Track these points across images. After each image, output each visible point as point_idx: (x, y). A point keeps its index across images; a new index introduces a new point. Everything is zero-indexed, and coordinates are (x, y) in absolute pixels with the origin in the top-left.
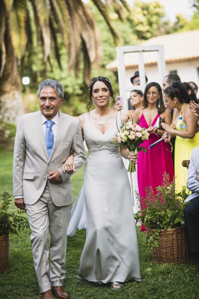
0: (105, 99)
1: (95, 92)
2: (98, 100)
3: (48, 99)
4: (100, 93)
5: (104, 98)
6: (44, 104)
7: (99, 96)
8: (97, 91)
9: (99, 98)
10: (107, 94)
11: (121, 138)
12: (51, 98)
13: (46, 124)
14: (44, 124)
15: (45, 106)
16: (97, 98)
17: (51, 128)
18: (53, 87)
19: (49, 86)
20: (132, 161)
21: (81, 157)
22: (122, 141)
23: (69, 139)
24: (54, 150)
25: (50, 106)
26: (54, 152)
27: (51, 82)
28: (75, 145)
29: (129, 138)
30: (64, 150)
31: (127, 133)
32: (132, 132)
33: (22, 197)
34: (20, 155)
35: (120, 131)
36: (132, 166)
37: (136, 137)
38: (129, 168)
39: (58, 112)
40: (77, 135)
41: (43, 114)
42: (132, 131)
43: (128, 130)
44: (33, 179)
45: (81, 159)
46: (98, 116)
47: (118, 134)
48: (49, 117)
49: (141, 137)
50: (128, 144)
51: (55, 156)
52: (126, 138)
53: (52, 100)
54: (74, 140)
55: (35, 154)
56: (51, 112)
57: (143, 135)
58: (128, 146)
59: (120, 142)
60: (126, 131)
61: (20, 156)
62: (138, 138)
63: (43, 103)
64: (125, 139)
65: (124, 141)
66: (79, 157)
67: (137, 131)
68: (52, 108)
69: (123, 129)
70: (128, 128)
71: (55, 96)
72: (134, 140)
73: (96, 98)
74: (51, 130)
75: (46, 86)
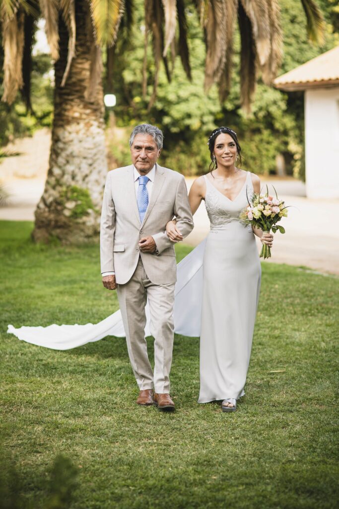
0: (231, 157)
1: (218, 147)
2: (223, 158)
3: (143, 149)
4: (226, 149)
5: (231, 155)
6: (138, 156)
7: (225, 153)
8: (221, 146)
9: (224, 156)
10: (234, 149)
11: (253, 213)
12: (149, 149)
13: (138, 181)
14: (136, 180)
15: (140, 158)
16: (222, 155)
17: (144, 186)
18: (151, 135)
19: (146, 133)
20: (266, 244)
21: (185, 223)
22: (255, 217)
23: (170, 200)
24: (148, 213)
25: (146, 158)
26: (148, 215)
27: (149, 128)
28: (177, 207)
29: (264, 213)
30: (162, 213)
31: (261, 207)
32: (267, 207)
33: (113, 274)
34: (108, 220)
35: (251, 205)
36: (266, 249)
37: (272, 213)
38: (263, 253)
39: (155, 166)
40: (179, 195)
41: (136, 168)
42: (268, 205)
43: (262, 204)
44: (123, 251)
45: (185, 226)
46: (221, 178)
47: (249, 209)
48: (143, 172)
49: (279, 213)
50: (261, 222)
51: (150, 220)
52: (260, 214)
53: (150, 151)
54: (176, 201)
55: (125, 218)
56: (147, 166)
57: (281, 210)
58: (261, 224)
59: (252, 219)
60: (260, 205)
61: (108, 222)
62: (275, 214)
63: (137, 154)
64: (258, 215)
65: (257, 218)
66: (182, 223)
67: (273, 206)
68: (148, 162)
69: (255, 202)
70: (262, 201)
71: (153, 146)
72: (270, 217)
73: (220, 156)
74: (144, 188)
75: (143, 133)
